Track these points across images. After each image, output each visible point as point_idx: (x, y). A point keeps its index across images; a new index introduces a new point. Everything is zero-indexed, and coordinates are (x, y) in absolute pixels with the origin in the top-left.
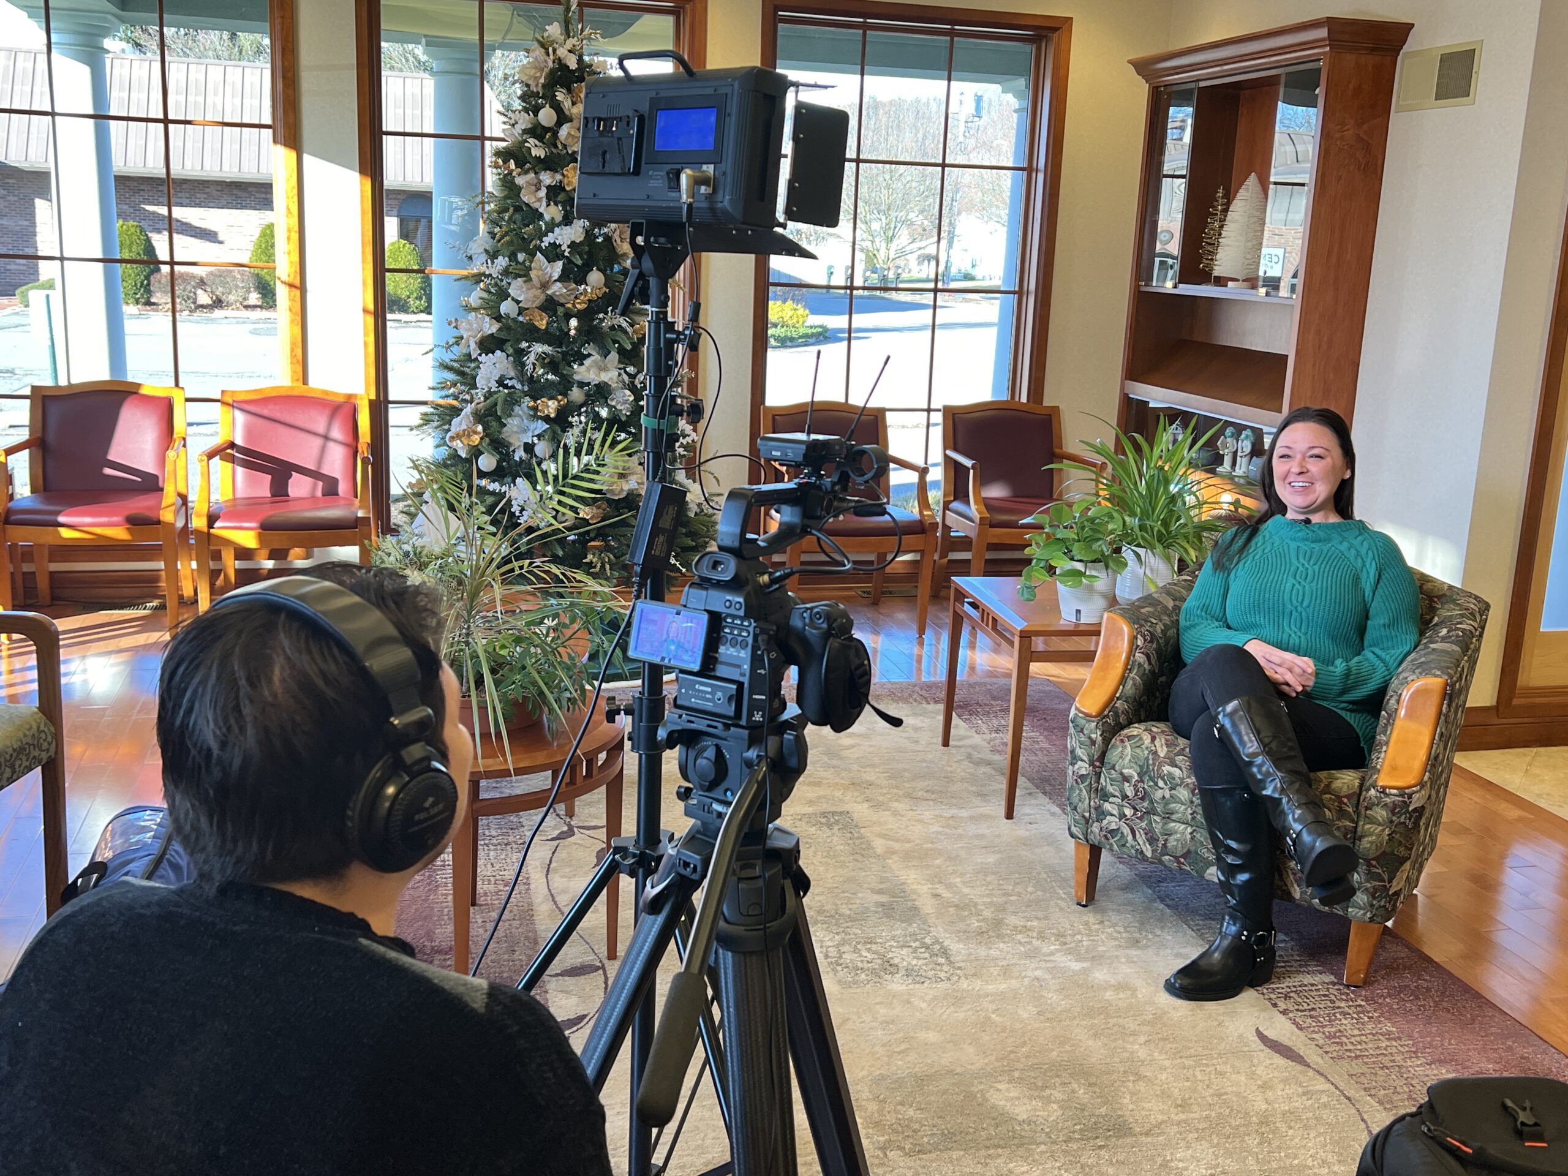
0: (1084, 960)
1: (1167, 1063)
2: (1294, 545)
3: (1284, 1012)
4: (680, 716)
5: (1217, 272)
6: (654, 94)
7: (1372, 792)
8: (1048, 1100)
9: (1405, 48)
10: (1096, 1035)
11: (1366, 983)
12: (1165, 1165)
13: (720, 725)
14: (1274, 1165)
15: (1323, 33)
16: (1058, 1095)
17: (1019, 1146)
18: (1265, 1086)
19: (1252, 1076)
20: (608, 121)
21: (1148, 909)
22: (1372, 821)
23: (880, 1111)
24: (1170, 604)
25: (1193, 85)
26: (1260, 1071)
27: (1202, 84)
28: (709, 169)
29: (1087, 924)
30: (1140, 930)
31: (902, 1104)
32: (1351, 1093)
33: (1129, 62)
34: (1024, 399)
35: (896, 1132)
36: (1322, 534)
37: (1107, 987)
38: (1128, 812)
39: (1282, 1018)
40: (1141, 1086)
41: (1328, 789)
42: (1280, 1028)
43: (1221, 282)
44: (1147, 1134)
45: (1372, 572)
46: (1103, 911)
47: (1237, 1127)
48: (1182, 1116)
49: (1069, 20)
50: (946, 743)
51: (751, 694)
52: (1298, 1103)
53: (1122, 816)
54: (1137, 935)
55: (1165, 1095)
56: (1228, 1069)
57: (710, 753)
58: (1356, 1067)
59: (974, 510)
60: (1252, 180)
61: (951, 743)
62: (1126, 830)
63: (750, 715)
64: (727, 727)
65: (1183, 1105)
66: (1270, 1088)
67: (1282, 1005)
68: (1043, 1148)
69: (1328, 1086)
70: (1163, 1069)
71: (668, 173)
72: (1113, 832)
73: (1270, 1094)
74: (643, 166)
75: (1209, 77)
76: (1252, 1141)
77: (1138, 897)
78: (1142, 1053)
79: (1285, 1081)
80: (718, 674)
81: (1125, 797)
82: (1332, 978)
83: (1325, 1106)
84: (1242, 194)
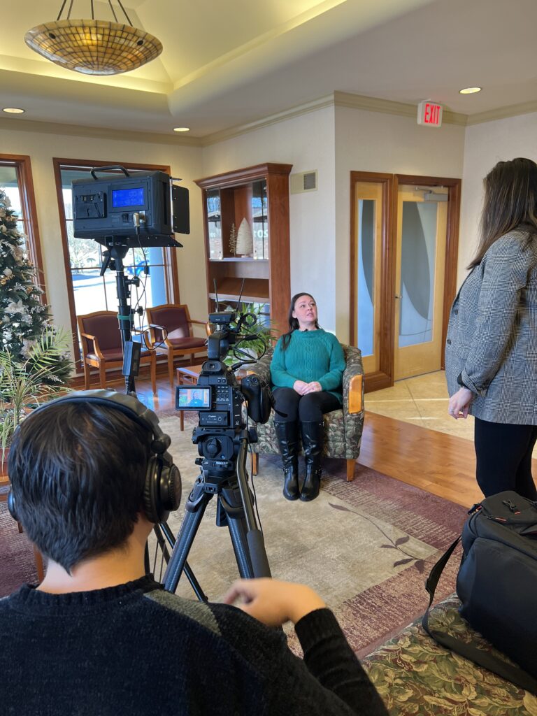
0: (265, 494)
1: (308, 522)
2: (303, 339)
3: (334, 495)
4: (202, 430)
5: (238, 252)
6: (110, 184)
7: (348, 416)
8: (276, 546)
9: (291, 173)
10: (281, 519)
11: (354, 479)
12: (324, 557)
13: (222, 430)
14: (356, 547)
15: (266, 168)
16: (278, 543)
17: (275, 565)
18: (341, 521)
19: (335, 519)
20: (88, 197)
21: (276, 471)
22: (349, 425)
23: (222, 567)
24: (266, 365)
25: (218, 189)
26: (336, 516)
27: (222, 188)
28: (144, 213)
29: (259, 481)
30: (278, 479)
31: (228, 562)
32: (366, 516)
33: (194, 181)
34: (173, 303)
35: (231, 573)
36: (312, 335)
37: (276, 502)
38: (269, 439)
39: (334, 497)
40: (304, 532)
41: (334, 417)
42: (335, 501)
43: (239, 256)
44: (313, 548)
45: (330, 345)
46: (262, 475)
47: (339, 538)
48: (321, 539)
49: (169, 167)
50: (182, 429)
51: (234, 414)
52: (353, 524)
53: (267, 441)
54: (277, 481)
55: (312, 533)
56: (327, 519)
57: (214, 442)
58: (363, 507)
59: (166, 344)
60: (244, 220)
61: (185, 429)
62: (269, 445)
63: (235, 423)
64: (225, 430)
65: (320, 535)
66: (343, 521)
67: (332, 493)
68: (283, 563)
69: (358, 516)
70: (307, 524)
71: (123, 216)
72: (264, 447)
73: (343, 523)
74: (108, 214)
75: (224, 185)
76: (346, 541)
77: (271, 468)
78: (298, 521)
79: (346, 518)
80: (218, 409)
81: (267, 434)
82: (342, 480)
83: (361, 522)
84: (242, 225)
